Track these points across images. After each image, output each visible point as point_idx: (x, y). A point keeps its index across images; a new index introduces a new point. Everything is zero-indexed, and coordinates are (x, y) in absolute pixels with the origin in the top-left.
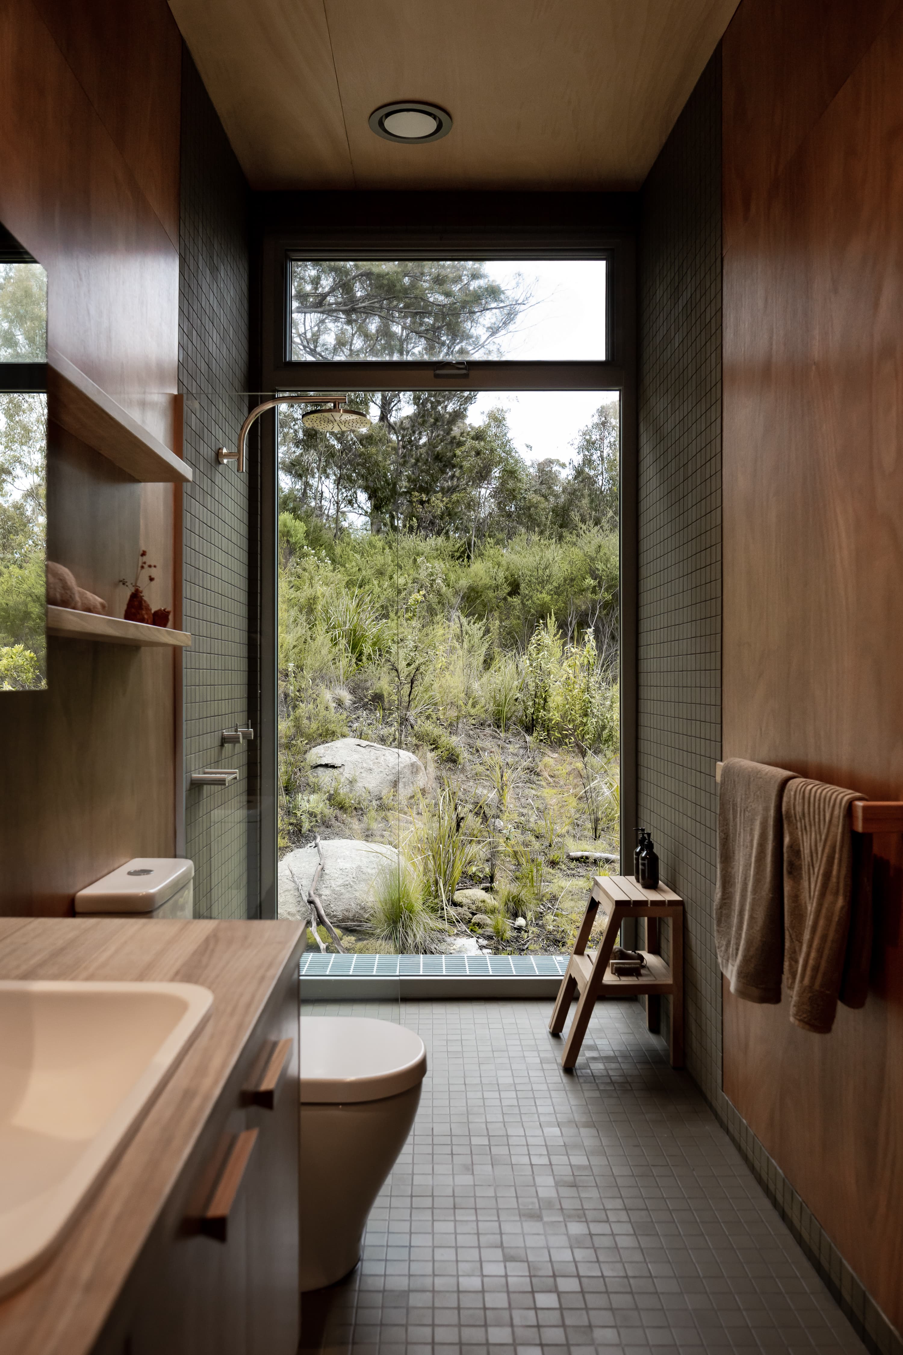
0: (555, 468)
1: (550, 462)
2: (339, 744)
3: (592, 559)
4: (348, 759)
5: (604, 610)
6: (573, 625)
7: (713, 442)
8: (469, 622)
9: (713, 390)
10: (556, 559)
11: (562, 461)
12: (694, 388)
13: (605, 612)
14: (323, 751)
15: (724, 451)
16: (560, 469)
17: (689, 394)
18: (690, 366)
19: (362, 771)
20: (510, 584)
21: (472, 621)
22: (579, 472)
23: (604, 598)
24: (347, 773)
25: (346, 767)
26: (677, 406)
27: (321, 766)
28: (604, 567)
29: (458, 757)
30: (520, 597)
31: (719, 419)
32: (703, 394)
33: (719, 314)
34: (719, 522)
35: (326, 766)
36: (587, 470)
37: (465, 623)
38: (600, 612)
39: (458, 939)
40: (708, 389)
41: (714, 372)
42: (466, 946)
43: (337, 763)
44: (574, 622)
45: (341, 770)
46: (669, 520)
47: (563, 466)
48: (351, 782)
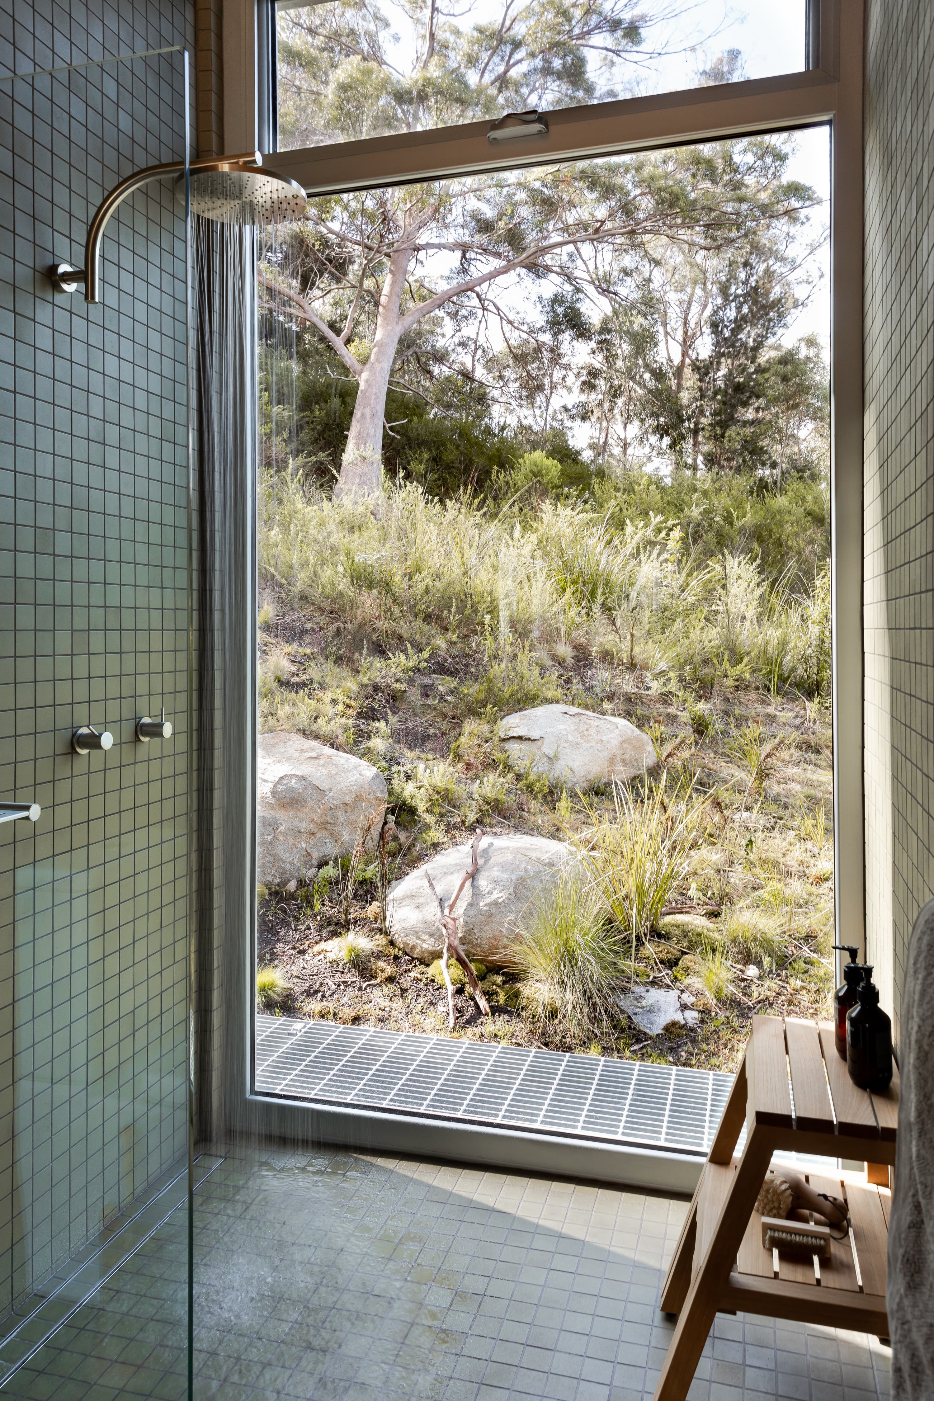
2: (540, 711)
4: (549, 730)
14: (517, 721)
19: (566, 745)
24: (548, 749)
25: (546, 741)
27: (514, 737)
29: (707, 728)
35: (520, 738)
39: (652, 990)
42: (662, 1004)
43: (534, 735)
45: (539, 743)
48: (552, 760)
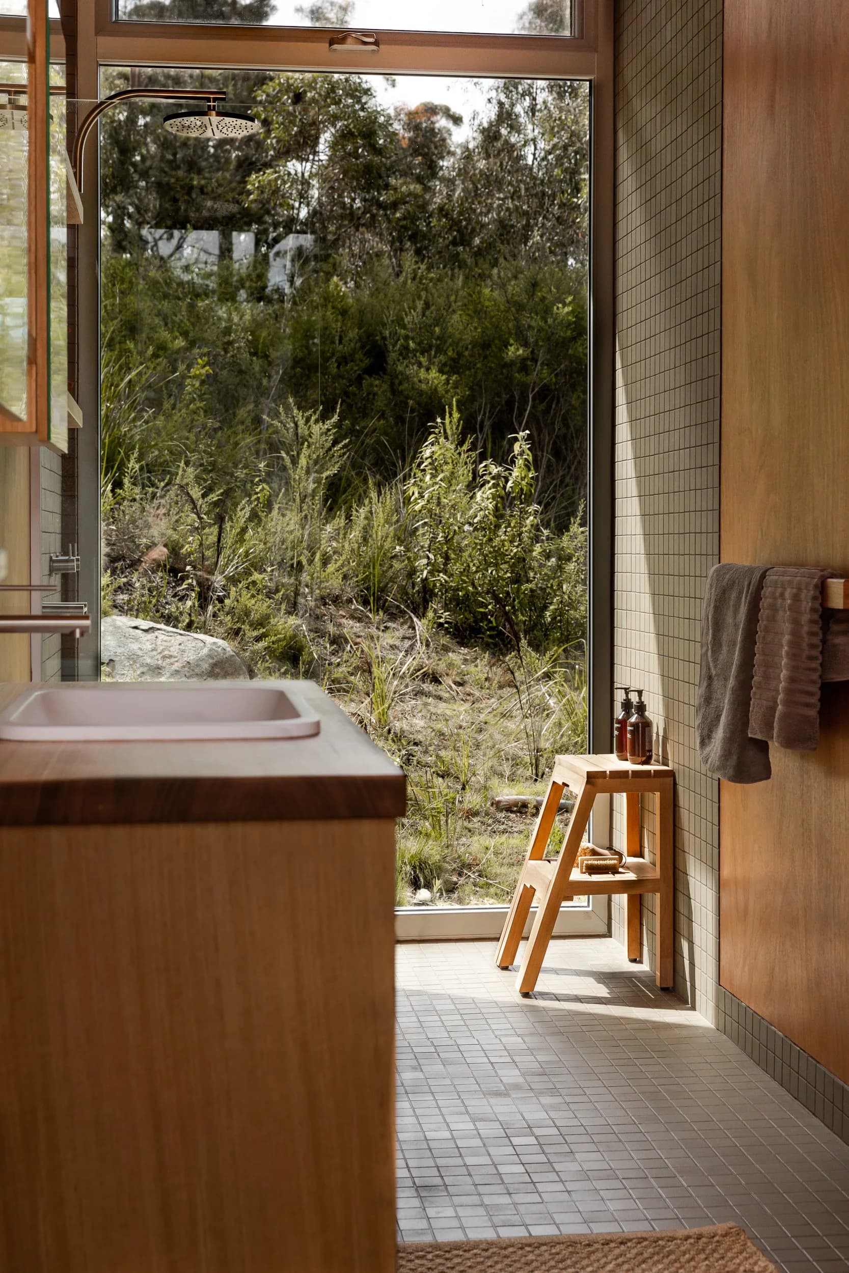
0: (442, 122)
1: (431, 110)
3: (520, 307)
4: (120, 650)
5: (542, 402)
6: (485, 430)
7: (712, 178)
8: (308, 420)
9: (713, 111)
10: (454, 306)
11: (455, 109)
12: (690, 102)
13: (542, 407)
15: (724, 192)
16: (449, 124)
17: (684, 108)
18: (685, 71)
19: (144, 670)
20: (368, 354)
21: (313, 418)
22: (490, 135)
23: (541, 379)
24: (119, 674)
25: (117, 665)
26: (668, 121)
28: (542, 324)
30: (386, 377)
31: (719, 151)
32: (701, 115)
33: (720, 16)
34: (718, 281)
36: (504, 131)
37: (301, 423)
38: (533, 407)
40: (707, 109)
41: (713, 89)
44: (487, 424)
45: (109, 668)
46: (658, 271)
47: (457, 120)
